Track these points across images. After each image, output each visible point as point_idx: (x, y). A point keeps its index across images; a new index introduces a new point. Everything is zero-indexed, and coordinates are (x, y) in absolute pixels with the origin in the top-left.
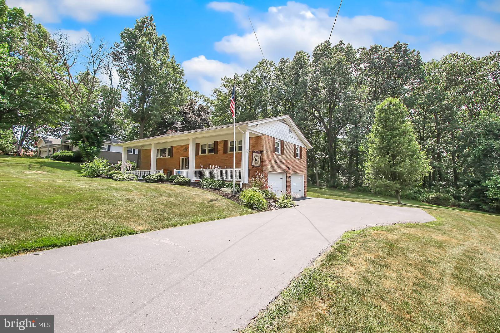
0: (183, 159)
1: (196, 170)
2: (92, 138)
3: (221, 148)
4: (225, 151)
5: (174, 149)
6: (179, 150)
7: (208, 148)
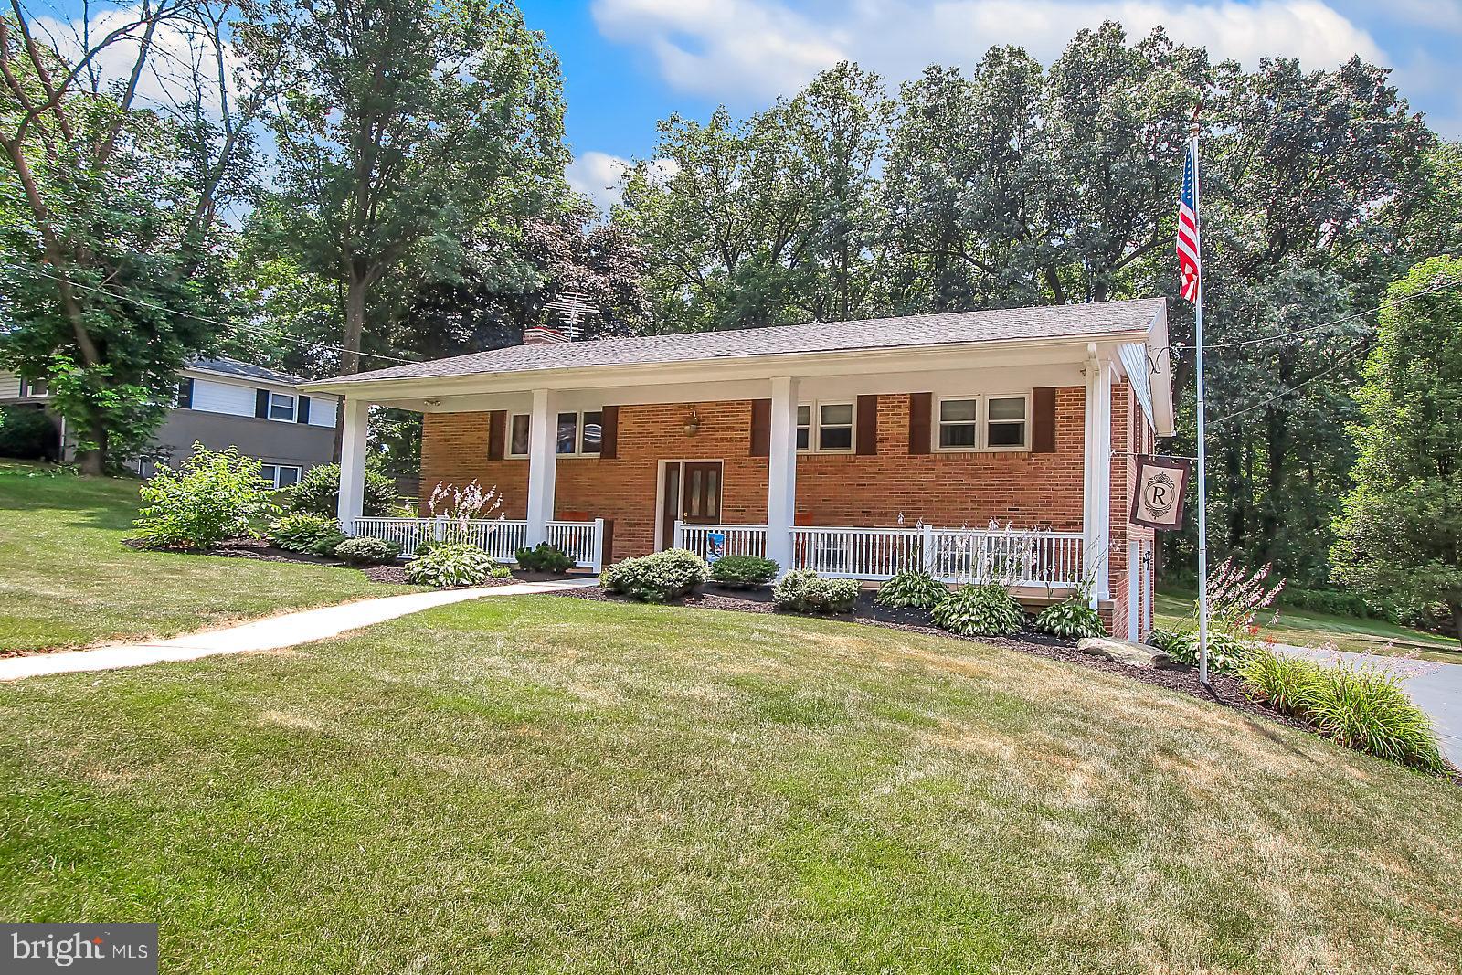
0: (671, 468)
1: (801, 529)
2: (124, 342)
3: (893, 427)
4: (918, 442)
5: (625, 424)
6: (654, 428)
7: (819, 425)
